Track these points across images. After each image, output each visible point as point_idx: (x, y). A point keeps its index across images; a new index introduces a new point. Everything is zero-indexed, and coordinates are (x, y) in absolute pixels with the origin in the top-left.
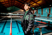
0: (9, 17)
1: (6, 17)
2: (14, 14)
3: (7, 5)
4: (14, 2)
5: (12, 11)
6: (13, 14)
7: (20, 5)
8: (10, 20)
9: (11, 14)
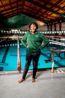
0: (13, 38)
1: (7, 39)
2: (23, 32)
3: (8, 13)
4: (23, 5)
5: (19, 24)
6: (21, 31)
7: (35, 11)
8: (15, 44)
9: (17, 31)
